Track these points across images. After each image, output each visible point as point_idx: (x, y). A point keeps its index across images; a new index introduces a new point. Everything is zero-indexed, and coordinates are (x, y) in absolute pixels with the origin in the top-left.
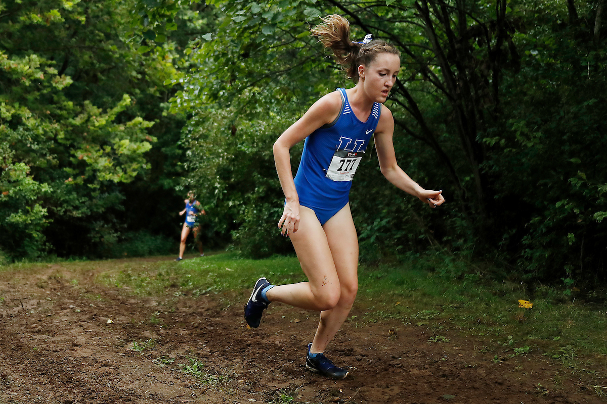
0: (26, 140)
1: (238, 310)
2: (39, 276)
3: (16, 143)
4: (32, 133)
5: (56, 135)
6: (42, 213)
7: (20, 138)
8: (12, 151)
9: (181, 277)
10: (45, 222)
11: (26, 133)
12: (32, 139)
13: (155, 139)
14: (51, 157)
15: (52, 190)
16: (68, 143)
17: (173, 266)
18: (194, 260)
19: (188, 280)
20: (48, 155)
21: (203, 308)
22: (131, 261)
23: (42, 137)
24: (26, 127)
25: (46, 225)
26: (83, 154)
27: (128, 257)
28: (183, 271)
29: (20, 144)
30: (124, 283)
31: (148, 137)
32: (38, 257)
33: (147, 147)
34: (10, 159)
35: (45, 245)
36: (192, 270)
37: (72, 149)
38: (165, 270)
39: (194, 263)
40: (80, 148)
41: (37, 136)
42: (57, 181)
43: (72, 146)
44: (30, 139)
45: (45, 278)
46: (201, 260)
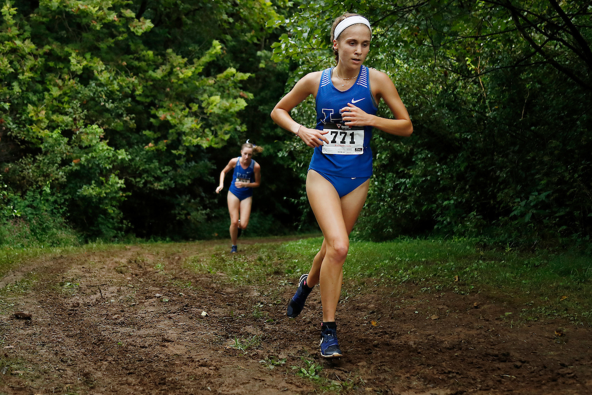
0: (99, 97)
1: (358, 302)
2: (117, 259)
3: (87, 102)
4: (106, 88)
5: (134, 91)
6: (119, 185)
7: (92, 94)
8: (83, 111)
9: (286, 262)
10: (122, 196)
11: (100, 89)
12: (105, 96)
13: (251, 96)
14: (128, 118)
15: (129, 157)
16: (148, 100)
17: (275, 249)
18: (300, 242)
19: (295, 266)
20: (124, 115)
21: (315, 300)
22: (223, 243)
23: (118, 93)
24: (99, 82)
25: (123, 199)
26: (165, 113)
27: (219, 238)
28: (288, 255)
29: (92, 102)
30: (218, 269)
31: (242, 93)
32: (115, 237)
33: (242, 104)
34: (82, 121)
35: (122, 222)
36: (298, 253)
37: (152, 107)
38: (266, 254)
39: (300, 246)
40: (162, 107)
41: (112, 92)
42: (136, 147)
43: (152, 104)
44: (104, 97)
45: (124, 261)
46: (308, 242)
